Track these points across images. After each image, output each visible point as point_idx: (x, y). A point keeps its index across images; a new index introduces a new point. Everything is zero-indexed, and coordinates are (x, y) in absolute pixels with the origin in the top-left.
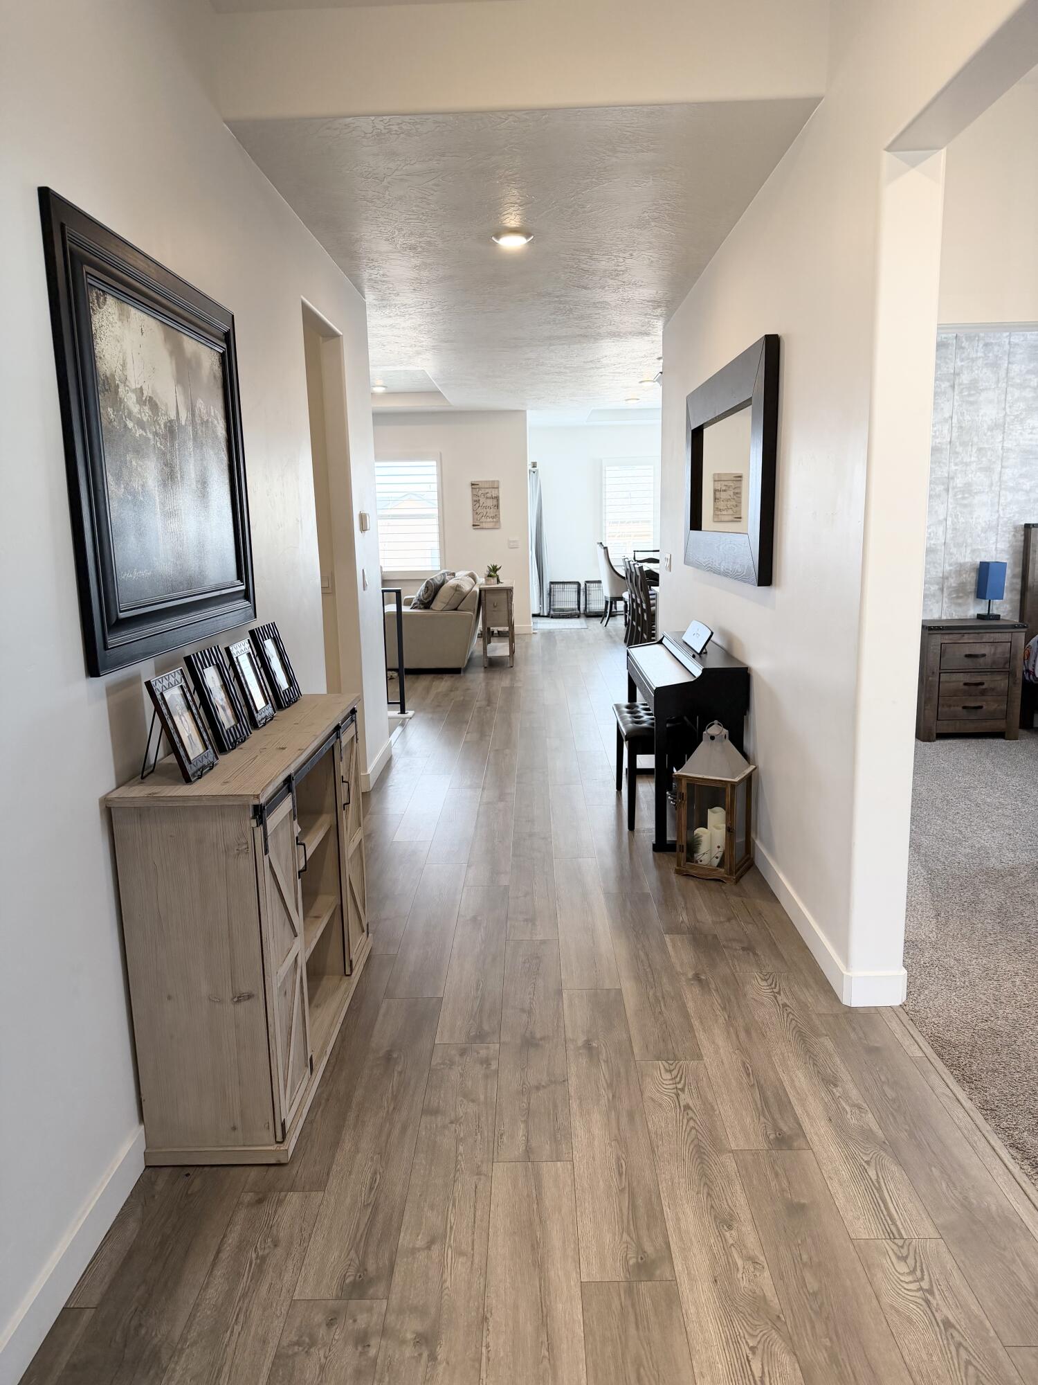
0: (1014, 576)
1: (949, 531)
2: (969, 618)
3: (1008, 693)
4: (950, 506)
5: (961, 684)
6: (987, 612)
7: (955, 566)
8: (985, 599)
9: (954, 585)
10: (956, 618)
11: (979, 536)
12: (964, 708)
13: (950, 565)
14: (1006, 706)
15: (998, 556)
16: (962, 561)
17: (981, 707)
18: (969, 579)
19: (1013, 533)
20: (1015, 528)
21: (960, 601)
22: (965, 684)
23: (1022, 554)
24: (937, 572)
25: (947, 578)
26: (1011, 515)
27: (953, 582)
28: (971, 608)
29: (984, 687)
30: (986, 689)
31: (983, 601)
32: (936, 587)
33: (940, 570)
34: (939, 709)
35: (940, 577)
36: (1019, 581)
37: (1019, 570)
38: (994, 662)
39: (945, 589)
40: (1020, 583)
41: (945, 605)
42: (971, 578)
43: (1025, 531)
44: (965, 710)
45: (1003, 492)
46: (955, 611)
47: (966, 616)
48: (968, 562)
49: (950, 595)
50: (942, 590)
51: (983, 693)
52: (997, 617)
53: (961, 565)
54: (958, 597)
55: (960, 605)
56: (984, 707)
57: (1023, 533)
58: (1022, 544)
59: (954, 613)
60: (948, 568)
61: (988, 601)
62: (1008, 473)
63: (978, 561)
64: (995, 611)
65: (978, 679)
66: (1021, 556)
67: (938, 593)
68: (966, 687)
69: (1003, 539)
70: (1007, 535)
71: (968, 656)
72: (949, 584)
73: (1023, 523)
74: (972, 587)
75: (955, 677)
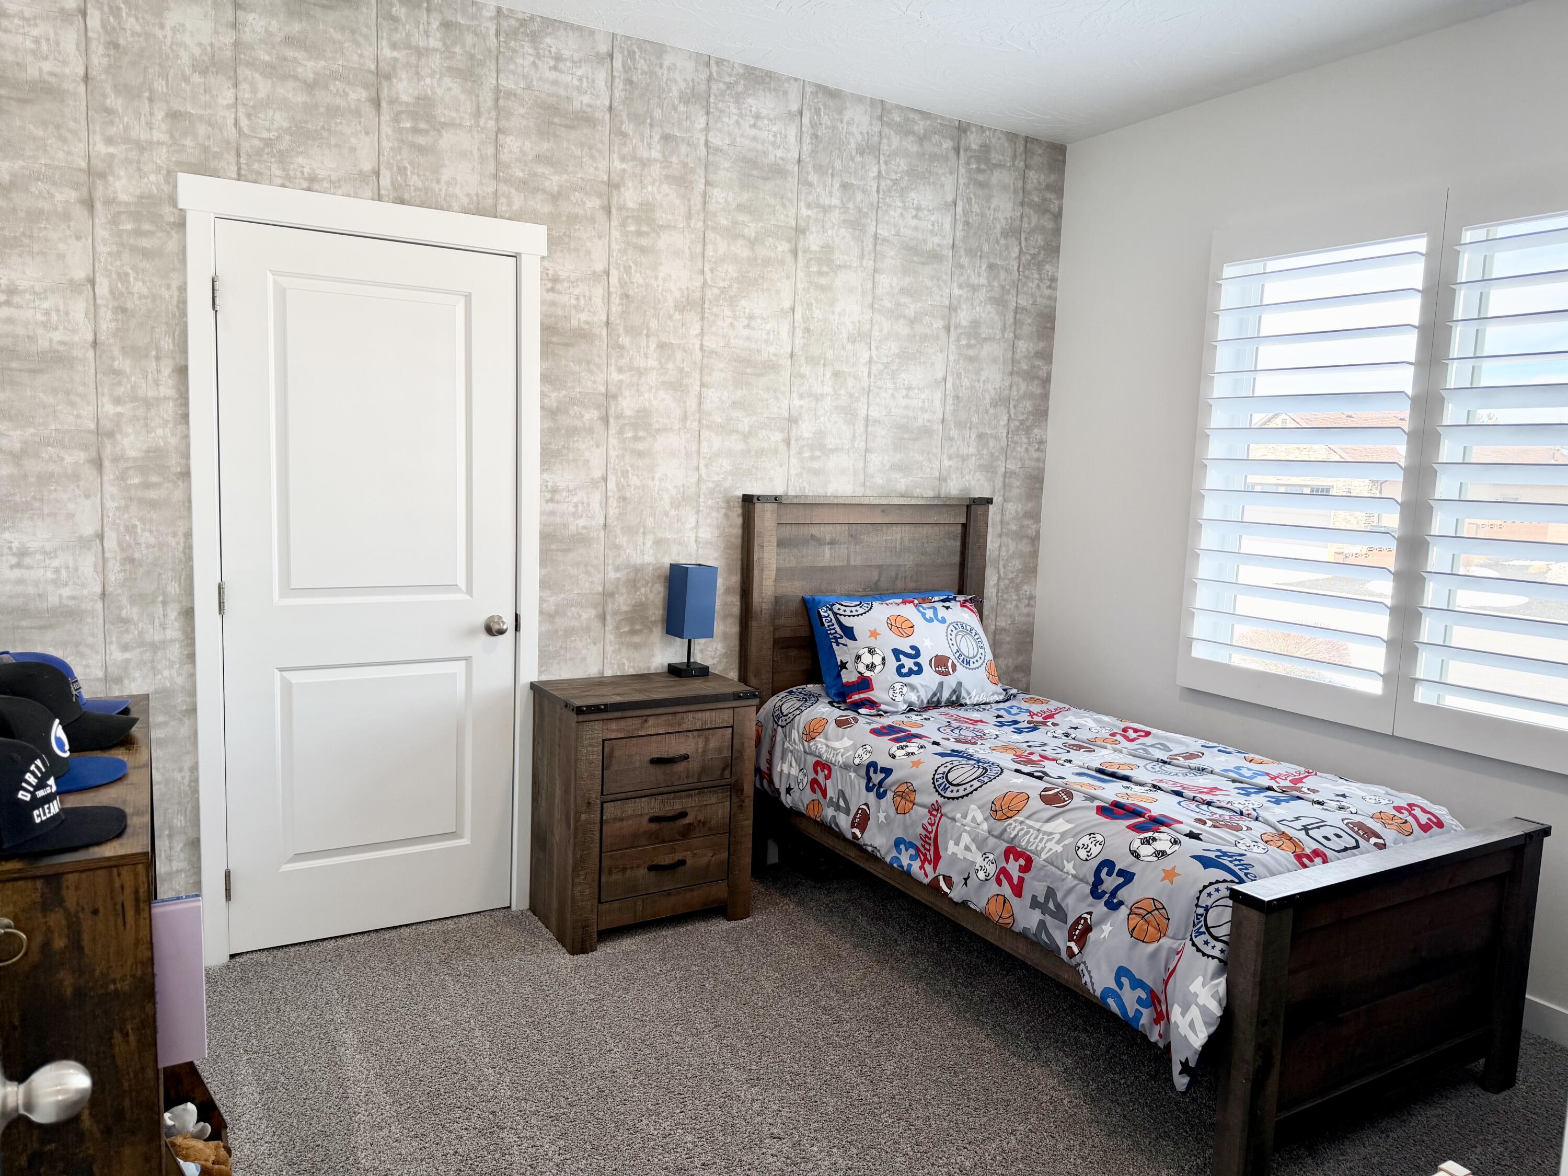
0: (728, 591)
1: (613, 503)
2: (653, 671)
3: (730, 829)
4: (613, 454)
5: (646, 818)
6: (685, 660)
7: (625, 572)
8: (682, 637)
9: (624, 608)
10: (631, 671)
11: (666, 514)
12: (652, 868)
13: (617, 569)
14: (727, 854)
15: (701, 552)
16: (639, 561)
17: (682, 863)
18: (651, 597)
19: (724, 511)
20: (728, 501)
21: (636, 639)
22: (653, 820)
23: (739, 550)
24: (592, 583)
25: (612, 595)
26: (720, 478)
27: (623, 602)
28: (657, 651)
29: (686, 821)
30: (689, 824)
31: (678, 640)
32: (592, 613)
33: (597, 578)
34: (603, 879)
35: (599, 594)
36: (735, 600)
37: (736, 579)
38: (703, 770)
39: (608, 617)
40: (739, 603)
41: (609, 649)
42: (656, 595)
43: (743, 507)
44: (652, 873)
45: (705, 433)
46: (629, 660)
47: (649, 668)
48: (648, 564)
49: (617, 628)
50: (603, 618)
51: (687, 832)
52: (704, 672)
53: (637, 570)
54: (633, 632)
55: (636, 647)
56: (689, 862)
57: (740, 511)
58: (738, 531)
59: (627, 664)
60: (612, 575)
61: (686, 641)
62: (713, 396)
63: (667, 561)
64: (699, 658)
65: (677, 806)
66: (737, 555)
67: (597, 624)
68: (654, 826)
69: (709, 521)
70: (714, 514)
71: (657, 761)
72: (616, 607)
73: (740, 493)
74: (657, 612)
75: (631, 808)
